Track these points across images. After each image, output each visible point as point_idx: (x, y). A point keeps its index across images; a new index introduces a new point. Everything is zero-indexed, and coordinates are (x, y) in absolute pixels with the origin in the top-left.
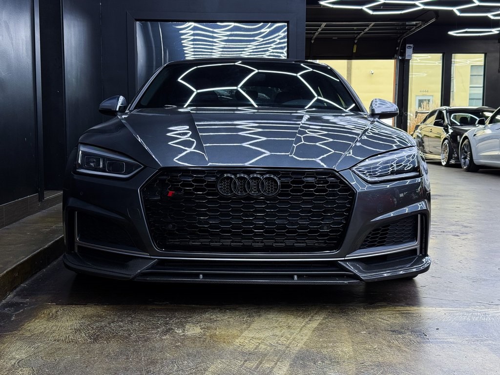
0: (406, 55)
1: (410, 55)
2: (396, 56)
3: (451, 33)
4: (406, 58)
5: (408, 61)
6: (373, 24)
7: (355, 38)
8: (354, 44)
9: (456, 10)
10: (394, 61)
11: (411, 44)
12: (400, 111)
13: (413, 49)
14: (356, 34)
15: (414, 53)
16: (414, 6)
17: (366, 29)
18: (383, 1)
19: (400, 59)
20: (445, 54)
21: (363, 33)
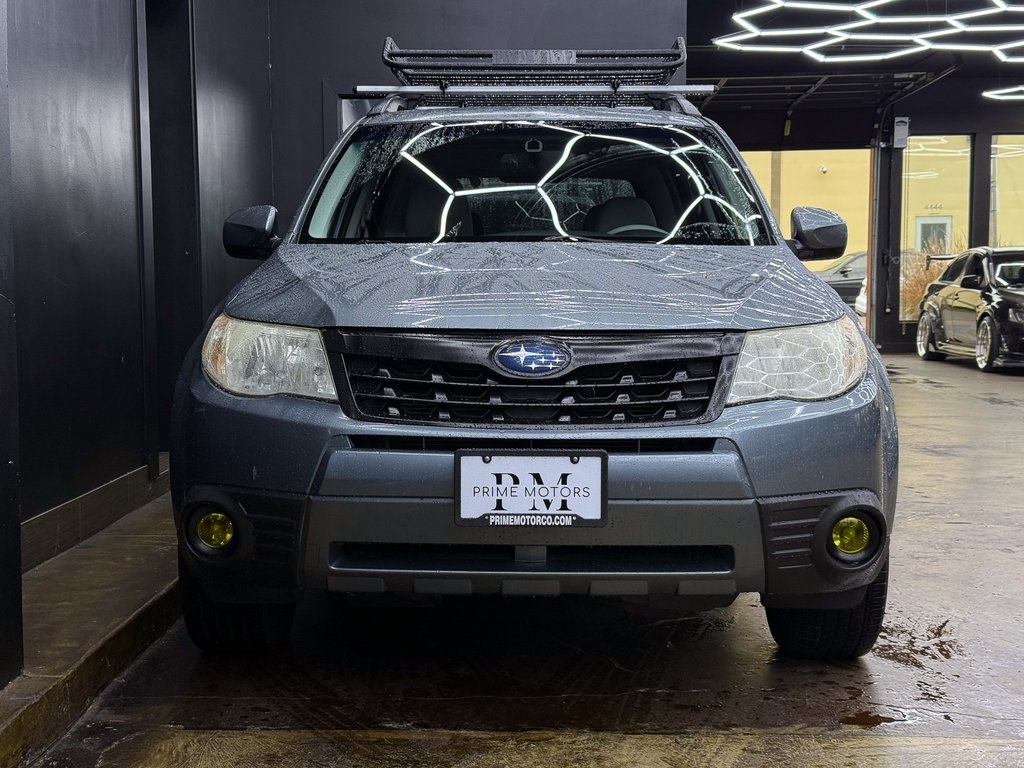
0: (896, 139)
1: (902, 140)
2: (873, 140)
3: (988, 94)
4: (895, 146)
5: (900, 151)
6: (825, 78)
7: (788, 107)
8: (787, 118)
9: (998, 51)
10: (869, 151)
11: (904, 116)
12: (883, 255)
13: (910, 127)
14: (790, 98)
15: (912, 135)
16: (911, 44)
17: (810, 88)
18: (845, 37)
19: (882, 148)
20: (978, 136)
21: (804, 96)
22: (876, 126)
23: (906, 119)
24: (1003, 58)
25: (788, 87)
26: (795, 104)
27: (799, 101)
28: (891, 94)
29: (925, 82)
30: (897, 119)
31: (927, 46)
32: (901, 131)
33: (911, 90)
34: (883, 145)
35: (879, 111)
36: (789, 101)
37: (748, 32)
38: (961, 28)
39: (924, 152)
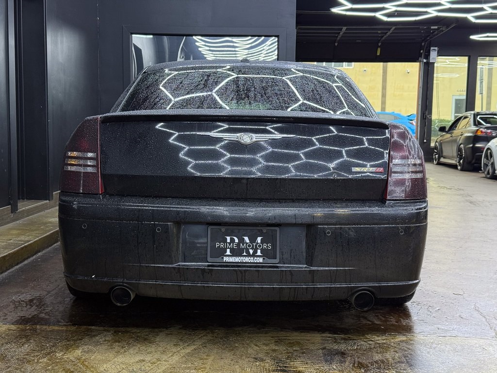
0: (431, 58)
1: (434, 58)
2: (420, 58)
3: (473, 37)
4: (431, 61)
5: (434, 63)
6: (394, 28)
7: (379, 41)
8: (378, 47)
9: (470, 17)
10: (418, 63)
11: (435, 47)
12: (424, 114)
13: (438, 52)
14: (380, 37)
15: (439, 56)
16: (426, 13)
17: (387, 32)
18: (394, 9)
19: (424, 62)
20: (471, 57)
21: (385, 37)
22: (422, 51)
23: (436, 48)
24: (474, 20)
25: (379, 32)
26: (382, 40)
27: (383, 38)
28: (428, 36)
29: (442, 31)
30: (432, 48)
31: (435, 14)
32: (433, 54)
33: (437, 34)
34: (425, 61)
35: (423, 44)
36: (379, 39)
37: (346, 6)
38: (449, 6)
39: (449, 64)
